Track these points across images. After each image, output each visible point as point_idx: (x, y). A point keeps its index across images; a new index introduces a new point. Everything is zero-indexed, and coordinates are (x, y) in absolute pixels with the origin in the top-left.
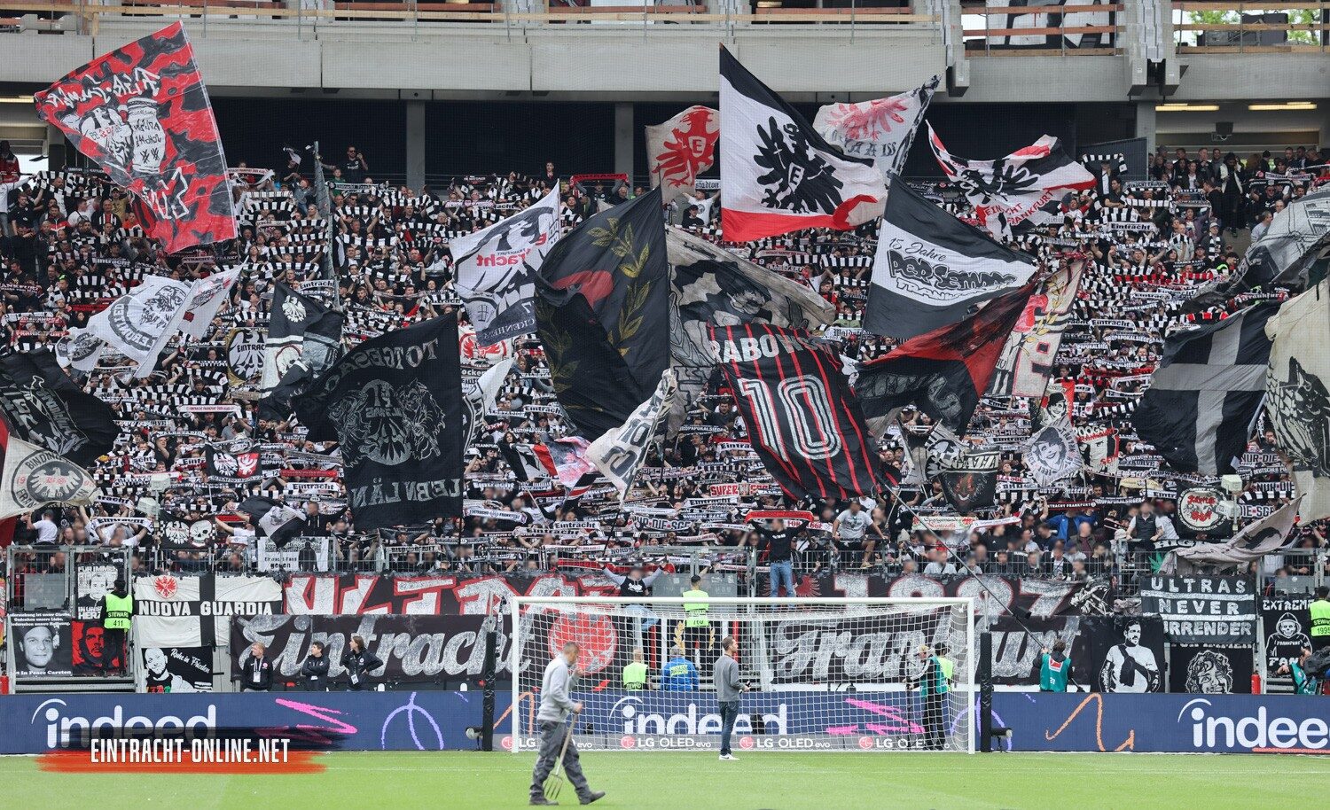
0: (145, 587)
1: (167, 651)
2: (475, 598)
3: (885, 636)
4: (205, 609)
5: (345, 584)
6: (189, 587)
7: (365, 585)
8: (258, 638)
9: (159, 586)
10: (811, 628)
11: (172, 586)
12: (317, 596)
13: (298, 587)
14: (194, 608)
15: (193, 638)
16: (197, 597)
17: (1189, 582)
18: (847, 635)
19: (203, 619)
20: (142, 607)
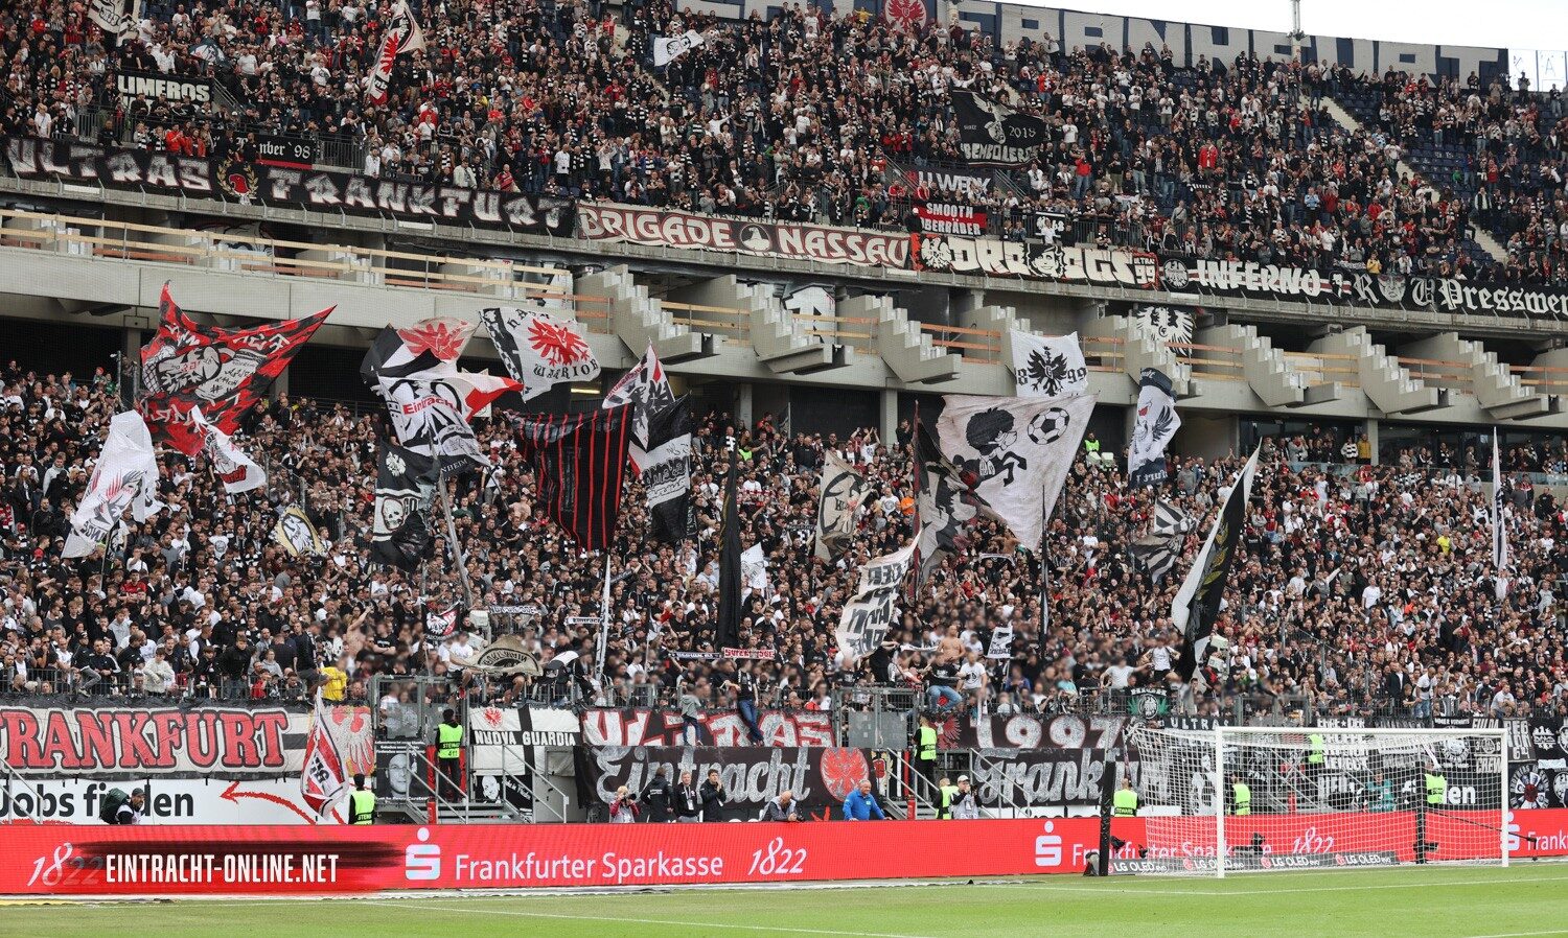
0: (477, 717)
1: (499, 779)
2: (723, 731)
3: (1049, 765)
4: (526, 738)
5: (628, 718)
6: (510, 718)
7: (642, 717)
8: (608, 766)
9: (489, 717)
10: (999, 760)
11: (498, 717)
12: (609, 728)
13: (592, 719)
14: (518, 736)
15: (518, 769)
16: (519, 729)
17: (1194, 720)
18: (1023, 765)
19: (525, 747)
20: (479, 737)
